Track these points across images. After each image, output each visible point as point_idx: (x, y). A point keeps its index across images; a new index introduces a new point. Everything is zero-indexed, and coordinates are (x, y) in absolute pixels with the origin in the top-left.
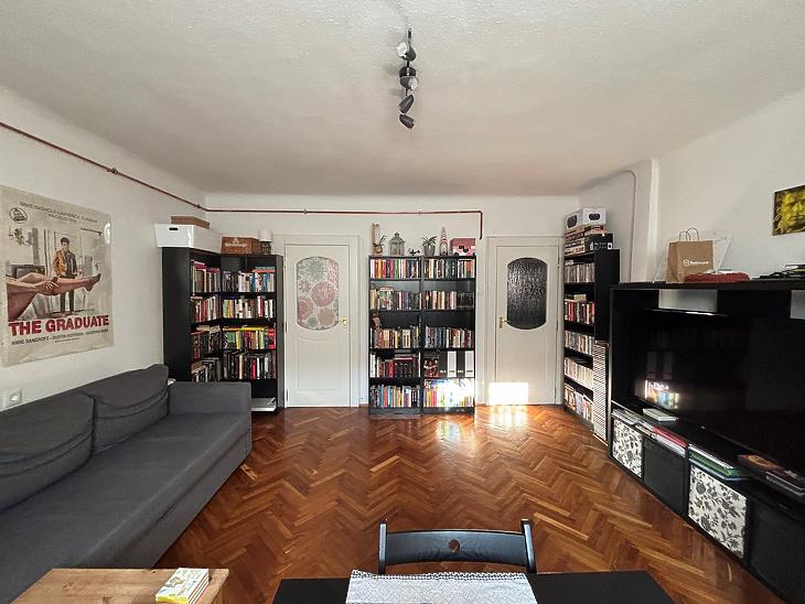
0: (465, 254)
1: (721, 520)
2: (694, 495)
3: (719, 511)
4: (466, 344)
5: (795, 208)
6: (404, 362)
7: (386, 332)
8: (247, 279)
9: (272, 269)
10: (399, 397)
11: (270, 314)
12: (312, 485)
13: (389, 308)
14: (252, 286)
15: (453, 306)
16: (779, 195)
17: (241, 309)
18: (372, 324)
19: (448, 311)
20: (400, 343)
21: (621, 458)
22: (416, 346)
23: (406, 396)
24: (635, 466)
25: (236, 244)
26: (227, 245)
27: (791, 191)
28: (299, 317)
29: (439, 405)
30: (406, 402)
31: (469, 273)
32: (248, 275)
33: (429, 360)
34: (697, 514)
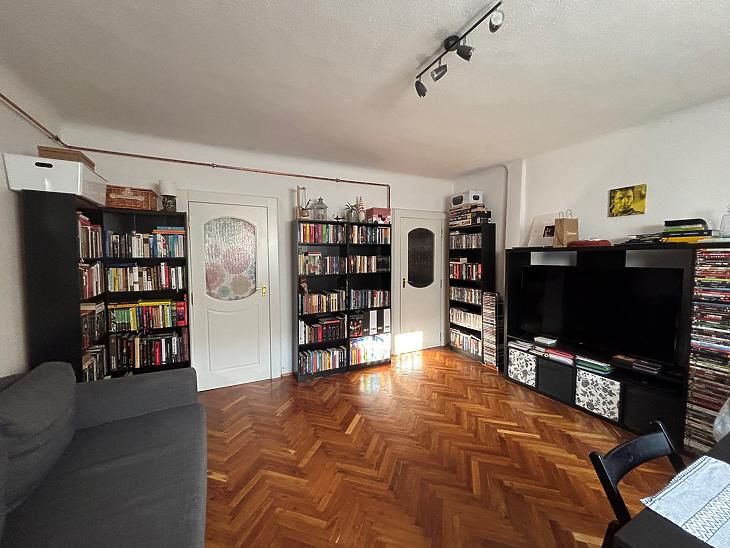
0: (382, 222)
1: (602, 401)
2: (580, 389)
3: (601, 395)
4: (384, 303)
5: (623, 201)
6: (332, 325)
7: (315, 297)
8: (146, 241)
9: (180, 230)
10: (328, 360)
11: (177, 284)
12: (300, 465)
13: (317, 273)
14: (153, 250)
15: (374, 269)
16: (613, 193)
17: (137, 280)
18: (301, 290)
19: (369, 275)
20: (328, 307)
21: (516, 377)
22: (343, 309)
23: (334, 357)
24: (531, 380)
25: (127, 195)
26: (112, 196)
27: (621, 190)
28: (208, 287)
29: (362, 361)
30: (334, 364)
31: (386, 239)
32: (146, 236)
33: (354, 321)
34: (582, 401)
